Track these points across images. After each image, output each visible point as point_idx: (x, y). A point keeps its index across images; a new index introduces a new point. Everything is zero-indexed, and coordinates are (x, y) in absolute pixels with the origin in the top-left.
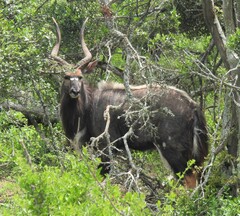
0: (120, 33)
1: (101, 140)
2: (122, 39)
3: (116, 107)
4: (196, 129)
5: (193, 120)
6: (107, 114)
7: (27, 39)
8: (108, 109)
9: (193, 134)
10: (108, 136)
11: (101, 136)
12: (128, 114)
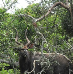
0: (40, 33)
1: (31, 73)
2: (40, 35)
3: (38, 61)
4: (70, 70)
5: (69, 67)
6: (34, 63)
7: (4, 35)
9: (69, 72)
10: (34, 72)
11: (31, 72)
12: (42, 63)
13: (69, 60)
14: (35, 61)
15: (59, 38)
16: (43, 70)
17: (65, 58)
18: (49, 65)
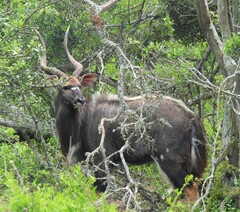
0: (112, 43)
2: (114, 49)
4: (194, 140)
5: (191, 131)
6: (101, 127)
7: (15, 53)
8: (102, 123)
9: (191, 145)
10: (104, 151)
11: (96, 151)
12: (124, 127)
13: (190, 113)
14: (105, 122)
15: (169, 55)
16: (127, 145)
17: (180, 107)
18: (142, 130)
